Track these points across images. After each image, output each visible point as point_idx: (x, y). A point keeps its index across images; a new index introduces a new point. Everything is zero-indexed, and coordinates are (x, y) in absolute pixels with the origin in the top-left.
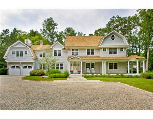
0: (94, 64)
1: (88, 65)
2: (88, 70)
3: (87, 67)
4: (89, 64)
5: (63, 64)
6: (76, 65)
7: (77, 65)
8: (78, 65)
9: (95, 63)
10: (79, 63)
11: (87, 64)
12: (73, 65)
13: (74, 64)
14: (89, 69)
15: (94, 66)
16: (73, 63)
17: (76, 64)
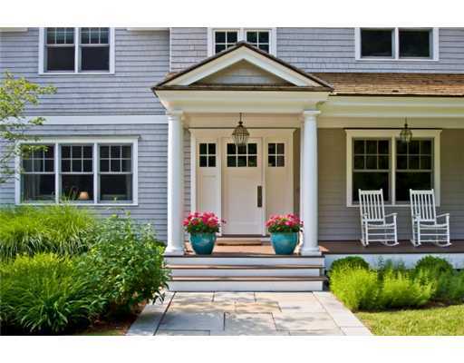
0: (428, 144)
1: (370, 154)
2: (374, 212)
3: (362, 182)
4: (384, 144)
5: (127, 149)
6: (253, 162)
7: (263, 155)
8: (272, 161)
9: (436, 135)
10: (286, 138)
11: (358, 144)
12: (221, 155)
13: (231, 148)
14: (387, 197)
15: (428, 163)
16: (223, 140)
17: (253, 148)
